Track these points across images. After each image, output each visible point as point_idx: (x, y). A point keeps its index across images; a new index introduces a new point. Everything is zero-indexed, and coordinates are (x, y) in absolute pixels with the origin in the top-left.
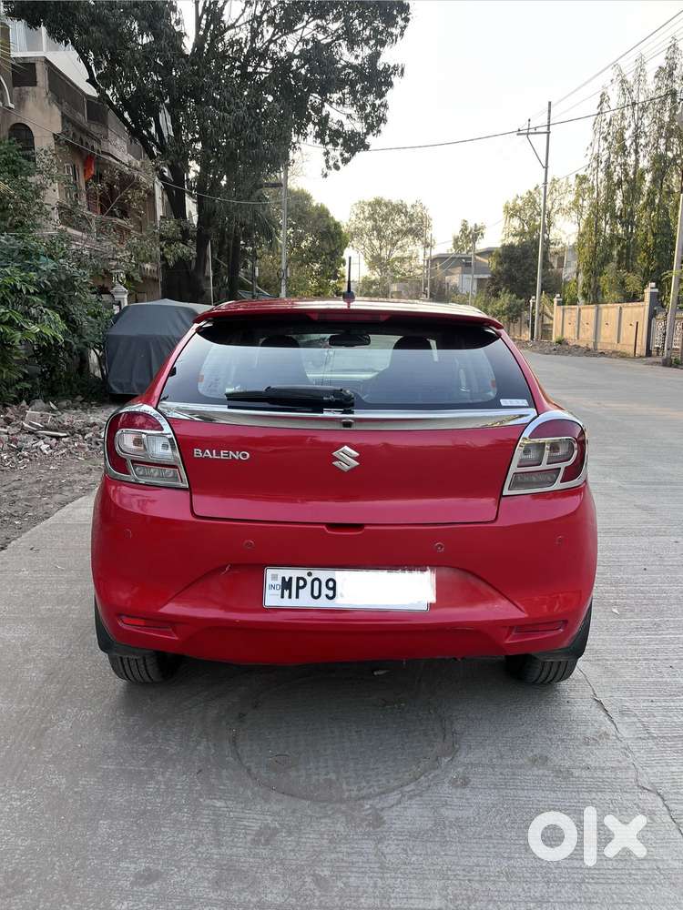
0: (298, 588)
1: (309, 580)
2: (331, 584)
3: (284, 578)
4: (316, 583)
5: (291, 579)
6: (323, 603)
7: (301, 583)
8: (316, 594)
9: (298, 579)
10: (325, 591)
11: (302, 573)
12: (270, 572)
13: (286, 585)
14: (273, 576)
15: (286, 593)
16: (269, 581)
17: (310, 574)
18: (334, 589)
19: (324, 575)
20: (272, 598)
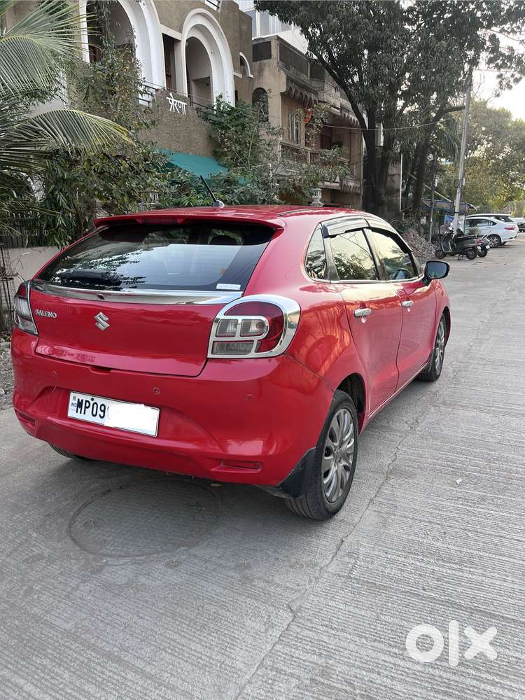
0: (86, 407)
1: (92, 403)
2: (103, 408)
3: (79, 400)
4: (95, 405)
5: (82, 400)
6: (97, 420)
7: (88, 405)
8: (94, 413)
9: (86, 401)
10: (99, 412)
11: (88, 398)
12: (72, 395)
13: (80, 404)
14: (74, 397)
15: (79, 409)
16: (71, 401)
17: (92, 399)
18: (104, 411)
19: (99, 401)
20: (72, 412)
